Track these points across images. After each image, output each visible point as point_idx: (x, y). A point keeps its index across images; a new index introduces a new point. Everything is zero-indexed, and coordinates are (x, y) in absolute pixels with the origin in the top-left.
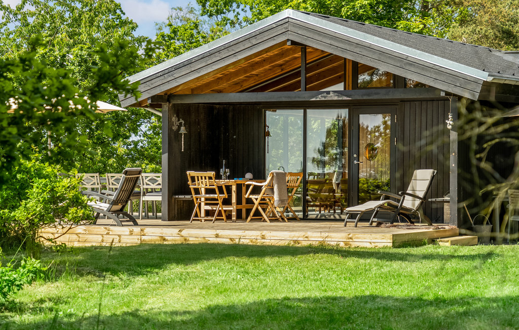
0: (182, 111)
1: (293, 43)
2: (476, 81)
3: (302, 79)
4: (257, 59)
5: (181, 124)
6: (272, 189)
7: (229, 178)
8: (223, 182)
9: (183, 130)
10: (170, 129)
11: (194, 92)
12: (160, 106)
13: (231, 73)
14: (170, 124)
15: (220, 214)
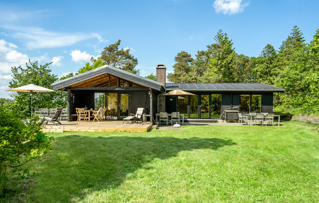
0: (73, 92)
1: (108, 74)
2: (159, 86)
3: (109, 83)
4: (95, 79)
5: (73, 95)
6: (100, 113)
7: (87, 110)
8: (86, 111)
9: (74, 97)
10: (70, 97)
11: (76, 87)
12: (67, 90)
13: (87, 83)
14: (70, 95)
15: (85, 120)
